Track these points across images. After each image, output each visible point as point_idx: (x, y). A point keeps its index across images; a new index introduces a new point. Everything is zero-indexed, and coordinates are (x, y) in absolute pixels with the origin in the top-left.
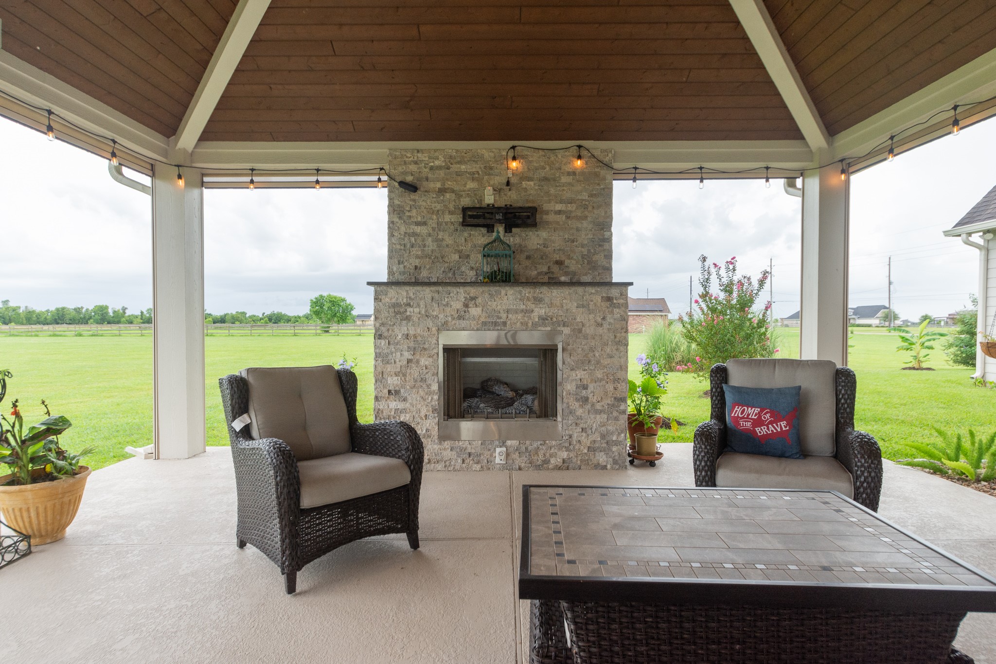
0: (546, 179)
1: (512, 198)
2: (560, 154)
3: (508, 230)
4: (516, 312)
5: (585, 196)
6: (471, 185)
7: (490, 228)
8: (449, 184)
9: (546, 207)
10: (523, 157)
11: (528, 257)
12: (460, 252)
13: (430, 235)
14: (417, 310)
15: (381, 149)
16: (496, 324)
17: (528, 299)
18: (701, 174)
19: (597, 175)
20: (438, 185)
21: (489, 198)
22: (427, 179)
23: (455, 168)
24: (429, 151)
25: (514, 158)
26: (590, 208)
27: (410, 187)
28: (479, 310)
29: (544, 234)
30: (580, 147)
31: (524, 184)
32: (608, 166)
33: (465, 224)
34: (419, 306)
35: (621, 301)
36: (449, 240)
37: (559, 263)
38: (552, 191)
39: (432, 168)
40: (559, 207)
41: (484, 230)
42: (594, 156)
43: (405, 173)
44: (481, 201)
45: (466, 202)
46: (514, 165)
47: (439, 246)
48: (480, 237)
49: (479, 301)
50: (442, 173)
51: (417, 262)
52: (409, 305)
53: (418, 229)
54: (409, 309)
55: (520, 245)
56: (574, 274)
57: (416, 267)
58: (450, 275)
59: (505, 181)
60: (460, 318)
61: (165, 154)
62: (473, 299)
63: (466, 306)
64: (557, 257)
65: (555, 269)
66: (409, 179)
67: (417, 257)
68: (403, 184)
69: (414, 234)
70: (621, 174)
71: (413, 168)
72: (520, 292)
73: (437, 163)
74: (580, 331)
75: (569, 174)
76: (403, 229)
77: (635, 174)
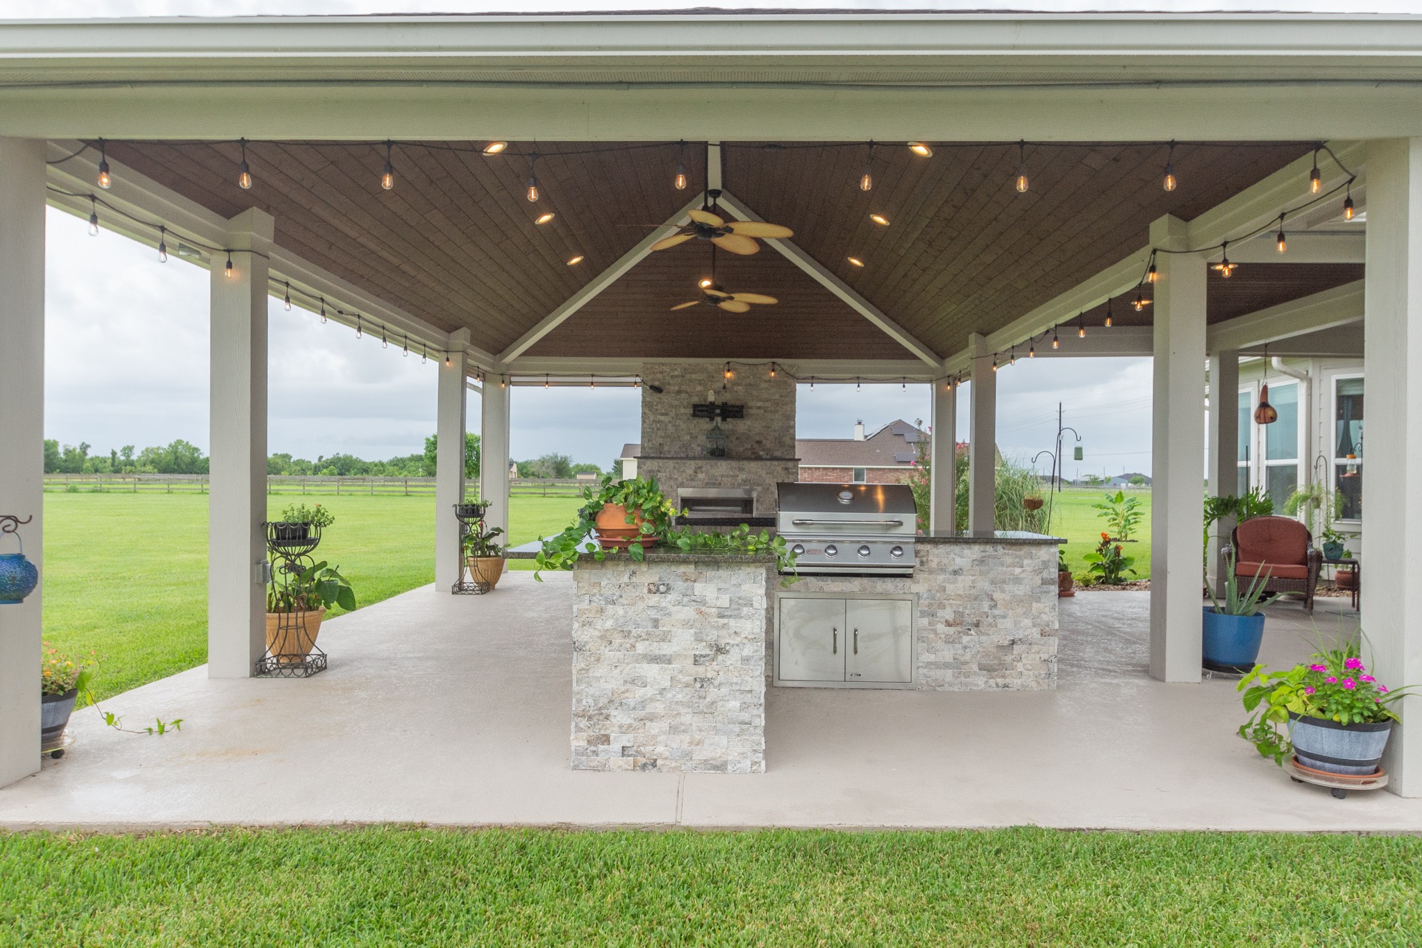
0: (750, 385)
1: (727, 397)
2: (760, 368)
3: (724, 419)
4: (727, 476)
5: (777, 396)
6: (699, 388)
7: (712, 419)
8: (683, 388)
9: (750, 404)
10: (735, 370)
11: (737, 438)
12: (691, 434)
13: (670, 422)
14: (664, 474)
15: (637, 362)
16: (714, 484)
17: (735, 469)
18: (858, 380)
19: (785, 383)
20: (677, 388)
21: (711, 397)
22: (669, 384)
23: (688, 376)
24: (671, 364)
25: (729, 371)
26: (780, 405)
27: (657, 390)
28: (704, 475)
29: (749, 423)
30: (774, 363)
31: (736, 388)
32: (793, 376)
33: (694, 415)
34: (665, 472)
35: (794, 470)
36: (683, 426)
37: (759, 442)
38: (755, 393)
39: (672, 376)
40: (759, 404)
41: (707, 420)
42: (783, 369)
43: (653, 380)
44: (705, 400)
45: (695, 400)
46: (728, 375)
47: (676, 430)
48: (705, 424)
49: (704, 469)
50: (679, 380)
51: (661, 441)
52: (659, 471)
53: (662, 418)
54: (659, 474)
55: (732, 430)
56: (769, 450)
57: (660, 444)
58: (684, 450)
59: (722, 386)
60: (691, 480)
61: (493, 366)
62: (700, 468)
63: (696, 472)
64: (757, 438)
65: (756, 446)
66: (657, 384)
67: (661, 437)
68: (652, 387)
69: (659, 421)
70: (804, 380)
71: (660, 376)
72: (730, 464)
73: (676, 373)
74: (768, 489)
75: (766, 381)
76: (652, 418)
77: (812, 380)
